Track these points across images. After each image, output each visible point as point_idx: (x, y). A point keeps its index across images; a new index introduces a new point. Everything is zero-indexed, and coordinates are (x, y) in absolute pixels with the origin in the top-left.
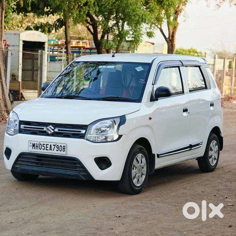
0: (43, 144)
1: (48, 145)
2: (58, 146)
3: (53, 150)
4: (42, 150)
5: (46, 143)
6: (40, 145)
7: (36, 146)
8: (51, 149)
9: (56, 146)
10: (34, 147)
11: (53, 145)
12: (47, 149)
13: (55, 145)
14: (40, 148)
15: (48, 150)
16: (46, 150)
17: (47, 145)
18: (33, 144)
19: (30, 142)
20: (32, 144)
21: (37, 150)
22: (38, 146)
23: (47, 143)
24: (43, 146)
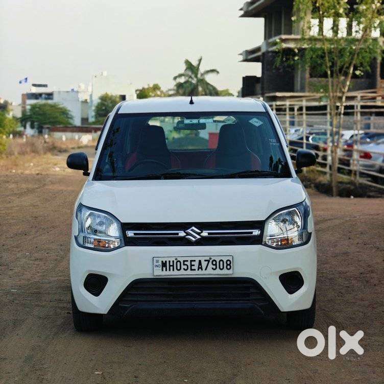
0: (184, 261)
1: (195, 261)
3: (206, 269)
4: (182, 272)
5: (189, 259)
6: (179, 263)
7: (170, 266)
9: (211, 261)
10: (164, 269)
11: (205, 261)
13: (209, 261)
14: (179, 268)
15: (195, 270)
16: (191, 270)
17: (191, 261)
18: (162, 262)
19: (157, 259)
20: (160, 263)
21: (171, 273)
22: (173, 266)
24: (184, 265)
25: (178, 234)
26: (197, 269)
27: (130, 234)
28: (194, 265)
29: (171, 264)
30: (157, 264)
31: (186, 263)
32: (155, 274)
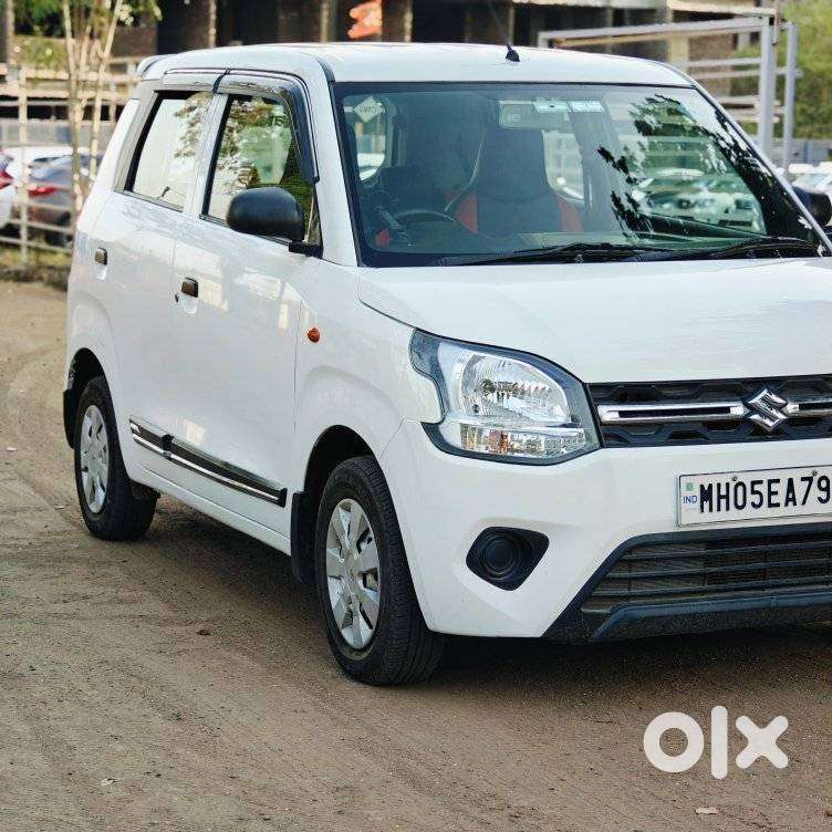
0: (753, 483)
1: (778, 481)
2: (824, 478)
5: (766, 477)
6: (740, 489)
7: (720, 497)
8: (791, 499)
9: (816, 479)
10: (706, 505)
11: (803, 479)
12: (774, 499)
13: (810, 480)
14: (740, 503)
15: (778, 505)
16: (771, 505)
17: (770, 482)
20: (697, 492)
22: (727, 497)
23: (773, 476)
24: (753, 492)
25: (727, 410)
26: (783, 502)
27: (609, 413)
28: (776, 493)
29: (723, 492)
30: (689, 494)
31: (757, 488)
32: (684, 521)
